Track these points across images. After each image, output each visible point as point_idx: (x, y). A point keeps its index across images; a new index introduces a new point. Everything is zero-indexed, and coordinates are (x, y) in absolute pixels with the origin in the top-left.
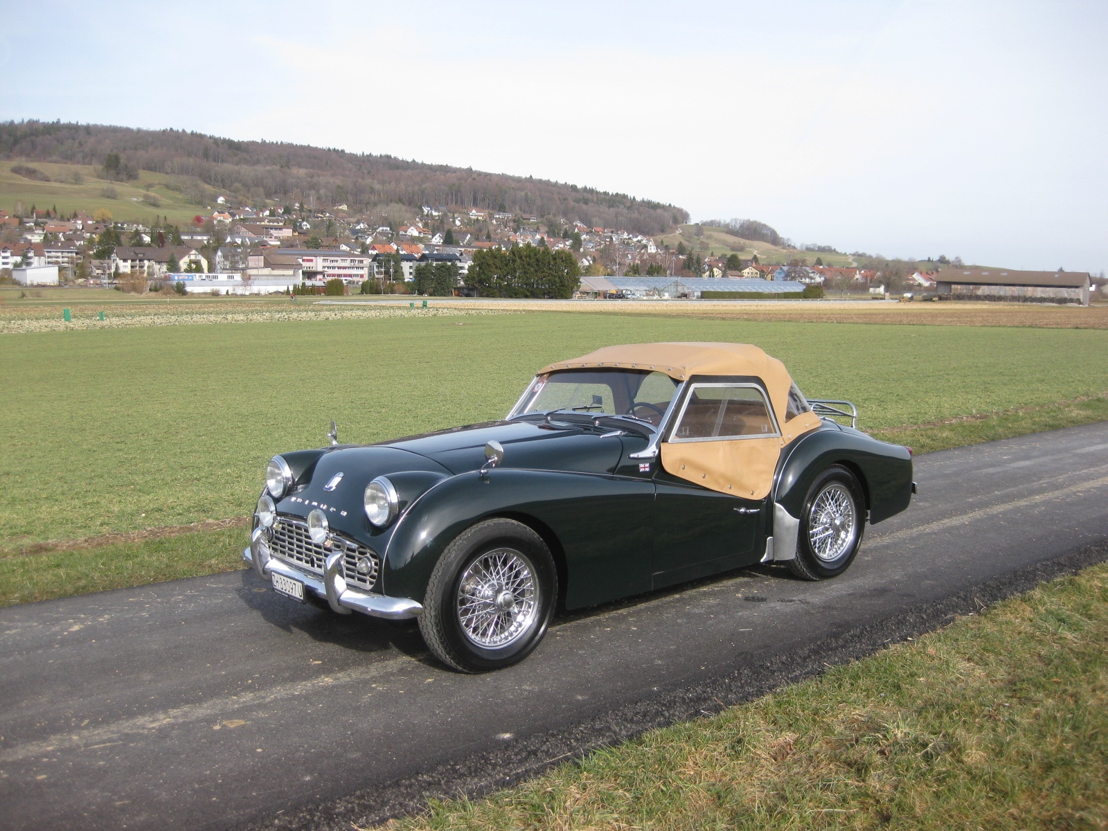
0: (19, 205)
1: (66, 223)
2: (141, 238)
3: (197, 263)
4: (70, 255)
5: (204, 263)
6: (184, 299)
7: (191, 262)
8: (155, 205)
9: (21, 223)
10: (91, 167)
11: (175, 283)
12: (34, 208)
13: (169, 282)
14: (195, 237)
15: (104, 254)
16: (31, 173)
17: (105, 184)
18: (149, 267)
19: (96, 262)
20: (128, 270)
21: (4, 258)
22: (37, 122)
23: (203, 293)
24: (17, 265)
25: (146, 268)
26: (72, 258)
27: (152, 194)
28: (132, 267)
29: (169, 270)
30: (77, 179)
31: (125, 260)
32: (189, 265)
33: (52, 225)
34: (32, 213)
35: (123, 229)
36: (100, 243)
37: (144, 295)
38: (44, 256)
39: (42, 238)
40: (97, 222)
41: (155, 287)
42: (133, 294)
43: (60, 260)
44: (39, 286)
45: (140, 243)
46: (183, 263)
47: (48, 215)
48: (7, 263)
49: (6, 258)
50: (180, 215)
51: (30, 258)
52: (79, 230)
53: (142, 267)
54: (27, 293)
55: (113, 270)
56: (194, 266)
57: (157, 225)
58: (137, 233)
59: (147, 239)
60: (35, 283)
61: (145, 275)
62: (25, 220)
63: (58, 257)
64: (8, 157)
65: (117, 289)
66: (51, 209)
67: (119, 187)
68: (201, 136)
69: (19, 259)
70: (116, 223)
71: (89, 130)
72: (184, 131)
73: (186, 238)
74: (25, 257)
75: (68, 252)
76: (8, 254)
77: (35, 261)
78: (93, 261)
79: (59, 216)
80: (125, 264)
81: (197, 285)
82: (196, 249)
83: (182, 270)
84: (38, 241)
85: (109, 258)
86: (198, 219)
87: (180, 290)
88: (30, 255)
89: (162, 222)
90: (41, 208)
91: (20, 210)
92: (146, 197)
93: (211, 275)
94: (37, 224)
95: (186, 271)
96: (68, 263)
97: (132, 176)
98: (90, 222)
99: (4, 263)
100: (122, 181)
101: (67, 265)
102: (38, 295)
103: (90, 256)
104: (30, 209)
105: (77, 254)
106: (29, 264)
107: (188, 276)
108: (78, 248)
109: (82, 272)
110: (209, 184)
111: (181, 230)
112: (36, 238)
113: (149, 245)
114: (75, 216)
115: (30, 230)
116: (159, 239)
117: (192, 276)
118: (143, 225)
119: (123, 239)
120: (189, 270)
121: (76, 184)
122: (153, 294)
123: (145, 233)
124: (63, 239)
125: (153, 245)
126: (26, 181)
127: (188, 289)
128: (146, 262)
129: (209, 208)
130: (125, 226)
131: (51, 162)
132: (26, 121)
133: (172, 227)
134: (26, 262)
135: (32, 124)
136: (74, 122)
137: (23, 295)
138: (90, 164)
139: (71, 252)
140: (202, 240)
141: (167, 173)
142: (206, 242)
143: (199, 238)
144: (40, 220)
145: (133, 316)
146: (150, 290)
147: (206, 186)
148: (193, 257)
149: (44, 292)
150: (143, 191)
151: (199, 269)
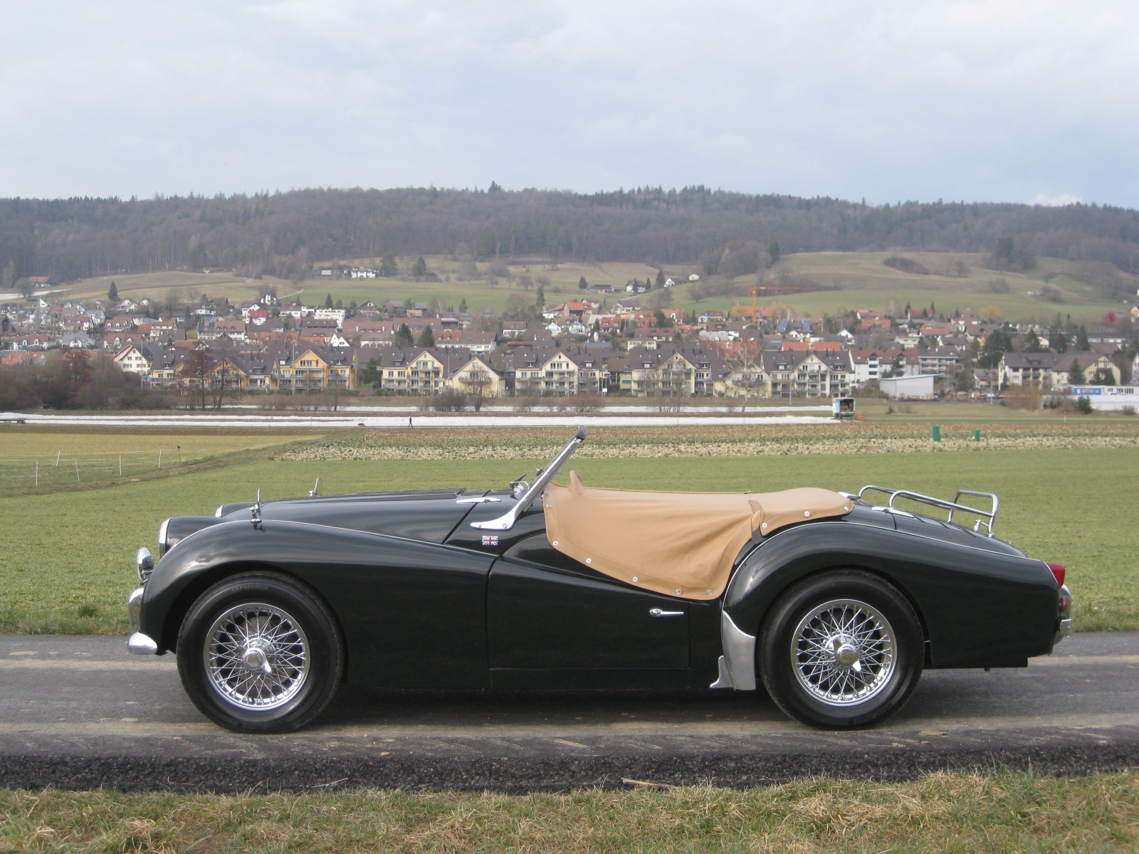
0: (892, 303)
1: (946, 324)
2: (1037, 342)
3: (1108, 372)
4: (948, 363)
5: (1117, 373)
6: (1088, 418)
7: (1099, 370)
8: (1056, 299)
9: (894, 325)
10: (978, 255)
11: (1076, 398)
12: (908, 307)
13: (1070, 397)
14: (1105, 340)
15: (990, 362)
16: (906, 265)
17: (993, 276)
18: (1045, 378)
19: (981, 371)
20: (1019, 381)
21: (871, 366)
22: (916, 204)
23: (1112, 411)
24: (886, 375)
25: (1041, 379)
26: (951, 366)
27: (1053, 285)
28: (1024, 377)
29: (1071, 381)
30: (961, 270)
31: (1016, 370)
32: (1097, 376)
33: (929, 327)
34: (906, 314)
35: (1015, 330)
36: (986, 348)
37: (1036, 412)
38: (918, 364)
39: (916, 343)
40: (984, 322)
41: (1052, 402)
42: (1024, 411)
43: (936, 368)
44: (910, 400)
45: (1036, 348)
46: (1089, 373)
47: (925, 315)
48: (874, 373)
49: (874, 366)
50: (1088, 312)
51: (902, 366)
52: (959, 332)
53: (1036, 377)
54: (896, 409)
55: (1000, 381)
56: (1102, 377)
57: (1058, 325)
58: (1033, 336)
59: (1044, 342)
60: (906, 396)
61: (1040, 387)
62: (898, 321)
63: (934, 365)
64: (883, 248)
65: (1003, 404)
66: (928, 308)
67: (1012, 279)
68: (1117, 211)
69: (888, 368)
70: (1007, 324)
71: (976, 210)
72: (1094, 205)
73: (1094, 340)
74: (896, 365)
75: (947, 360)
76: (876, 362)
77: (907, 369)
78: (976, 370)
79: (938, 316)
80: (1016, 374)
81: (1106, 400)
82: (1106, 355)
83: (1087, 381)
84: (912, 346)
85: (996, 366)
86: (1111, 317)
87: (1084, 407)
88: (901, 363)
89: (1064, 319)
90: (917, 307)
91: (893, 309)
92: (1046, 290)
93: (1124, 388)
94: (912, 326)
95: (1092, 383)
96: (946, 372)
97: (1027, 265)
98: (974, 323)
99: (871, 373)
100: (1015, 271)
101: (943, 375)
102: (908, 411)
103: (974, 364)
104: (904, 308)
105: (957, 361)
106: (901, 374)
107: (1095, 389)
108: (958, 355)
109: (964, 384)
110: (1127, 271)
111: (1088, 330)
112: (910, 343)
113: (1046, 350)
114: (957, 316)
115: (904, 333)
116: (1060, 343)
117: (1100, 390)
118: (1040, 325)
119: (1015, 342)
120: (1097, 381)
121: (959, 276)
122: (1048, 411)
123: (1042, 336)
124: (941, 344)
125: (1052, 350)
126: (900, 275)
127: (1093, 406)
128: (1041, 371)
129: (1125, 302)
130: (1018, 327)
131: (930, 251)
132: (903, 203)
133: (1076, 327)
134: (897, 371)
135: (909, 205)
136: (958, 201)
137: (891, 411)
138: (976, 251)
139: (951, 360)
140: (1115, 344)
141: (1072, 259)
142: (1120, 346)
143: (1111, 341)
144: (915, 321)
145: (1016, 436)
146: (1045, 406)
147: (1123, 275)
148: (1101, 365)
149: (916, 408)
150: (1041, 283)
151: (1109, 381)
